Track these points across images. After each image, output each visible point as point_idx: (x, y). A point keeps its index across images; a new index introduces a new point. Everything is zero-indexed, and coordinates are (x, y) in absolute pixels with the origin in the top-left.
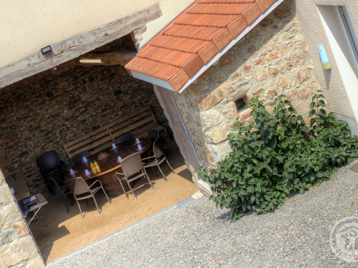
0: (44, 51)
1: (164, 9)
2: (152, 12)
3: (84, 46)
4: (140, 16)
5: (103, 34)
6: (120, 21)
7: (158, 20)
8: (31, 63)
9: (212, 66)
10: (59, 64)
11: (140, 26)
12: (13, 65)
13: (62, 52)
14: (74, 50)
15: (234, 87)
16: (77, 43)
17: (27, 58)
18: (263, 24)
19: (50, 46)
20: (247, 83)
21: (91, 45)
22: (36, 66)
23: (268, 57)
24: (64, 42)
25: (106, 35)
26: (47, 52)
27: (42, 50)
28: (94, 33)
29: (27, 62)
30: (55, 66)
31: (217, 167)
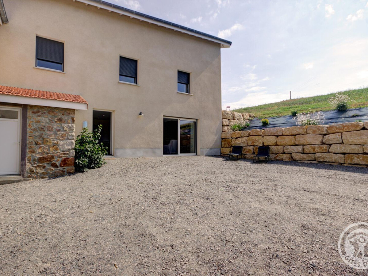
31: (61, 153)
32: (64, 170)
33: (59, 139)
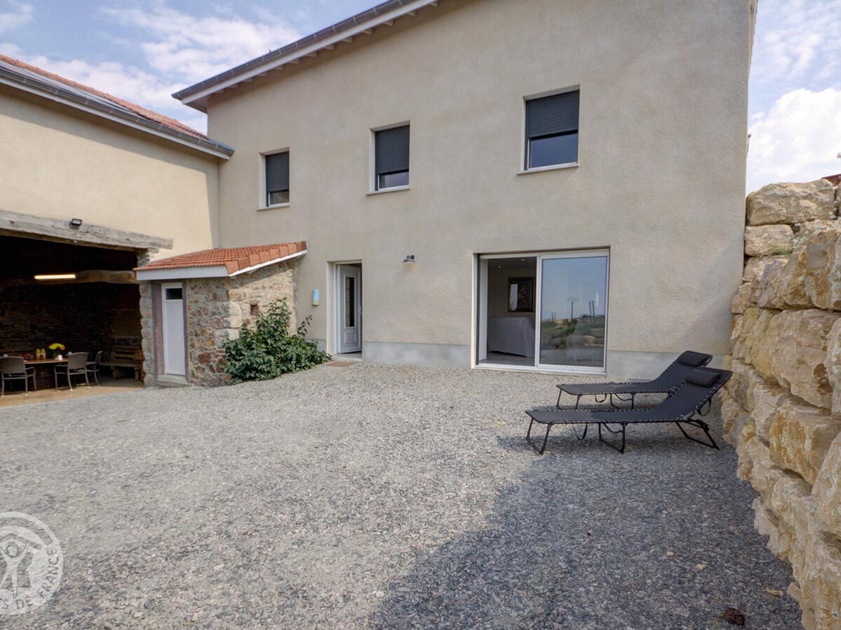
0: (74, 222)
1: (175, 245)
2: (166, 243)
3: (107, 238)
4: (157, 241)
5: (126, 238)
6: (142, 236)
7: (169, 251)
8: (56, 226)
9: (245, 274)
10: (80, 239)
11: (154, 247)
12: (38, 218)
13: (87, 232)
14: (98, 236)
15: (254, 295)
16: (102, 233)
17: (54, 220)
18: (280, 264)
19: (81, 221)
20: (260, 297)
21: (114, 240)
22: (59, 230)
23: (276, 287)
24: (92, 226)
25: (128, 240)
26: (75, 225)
27: (73, 220)
28: (119, 233)
29: (52, 223)
30: (76, 239)
31: (218, 349)
32: (221, 377)
33: (214, 327)
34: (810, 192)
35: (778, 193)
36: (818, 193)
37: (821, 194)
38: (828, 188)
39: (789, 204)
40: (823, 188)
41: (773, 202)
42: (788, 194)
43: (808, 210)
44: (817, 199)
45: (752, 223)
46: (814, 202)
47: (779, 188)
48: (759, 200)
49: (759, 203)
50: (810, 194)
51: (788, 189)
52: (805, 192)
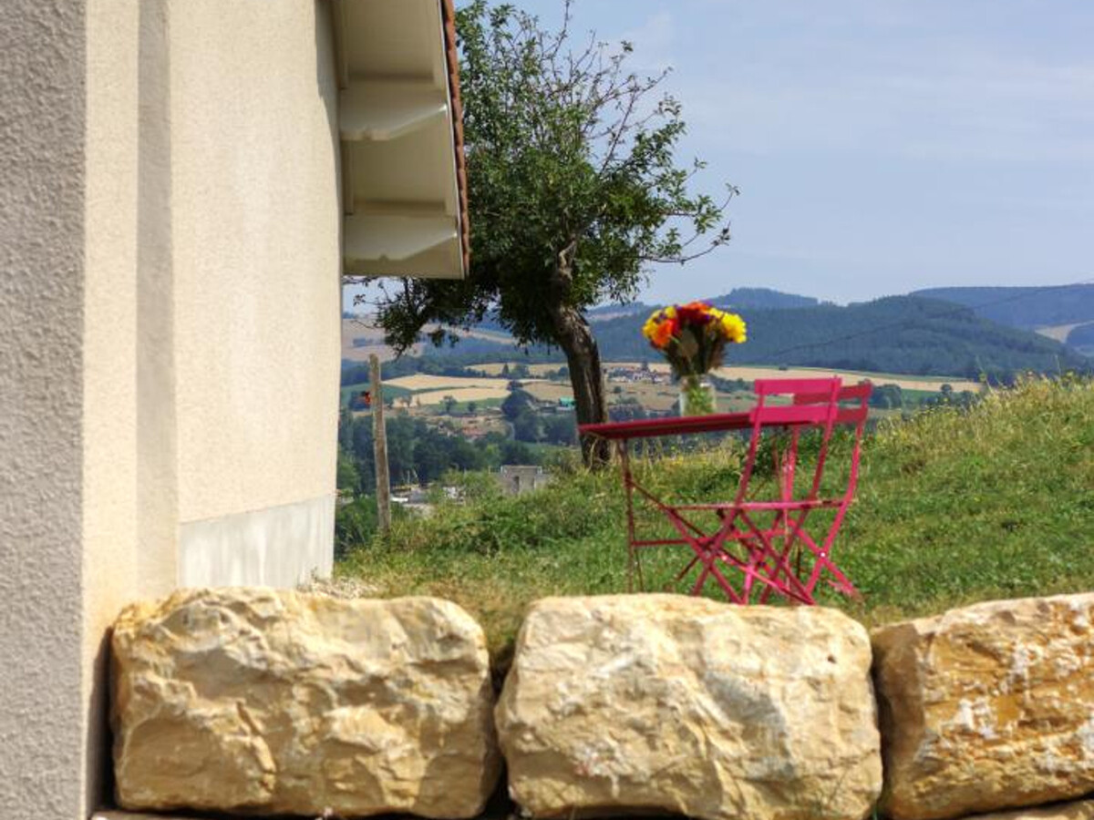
34: (374, 667)
35: (234, 651)
36: (415, 675)
37: (428, 681)
38: (456, 653)
39: (285, 719)
40: (436, 654)
41: (211, 694)
42: (280, 663)
43: (368, 762)
44: (411, 710)
45: (124, 798)
46: (399, 721)
47: (238, 621)
48: (152, 677)
49: (150, 693)
50: (377, 681)
51: (280, 633)
52: (353, 666)
